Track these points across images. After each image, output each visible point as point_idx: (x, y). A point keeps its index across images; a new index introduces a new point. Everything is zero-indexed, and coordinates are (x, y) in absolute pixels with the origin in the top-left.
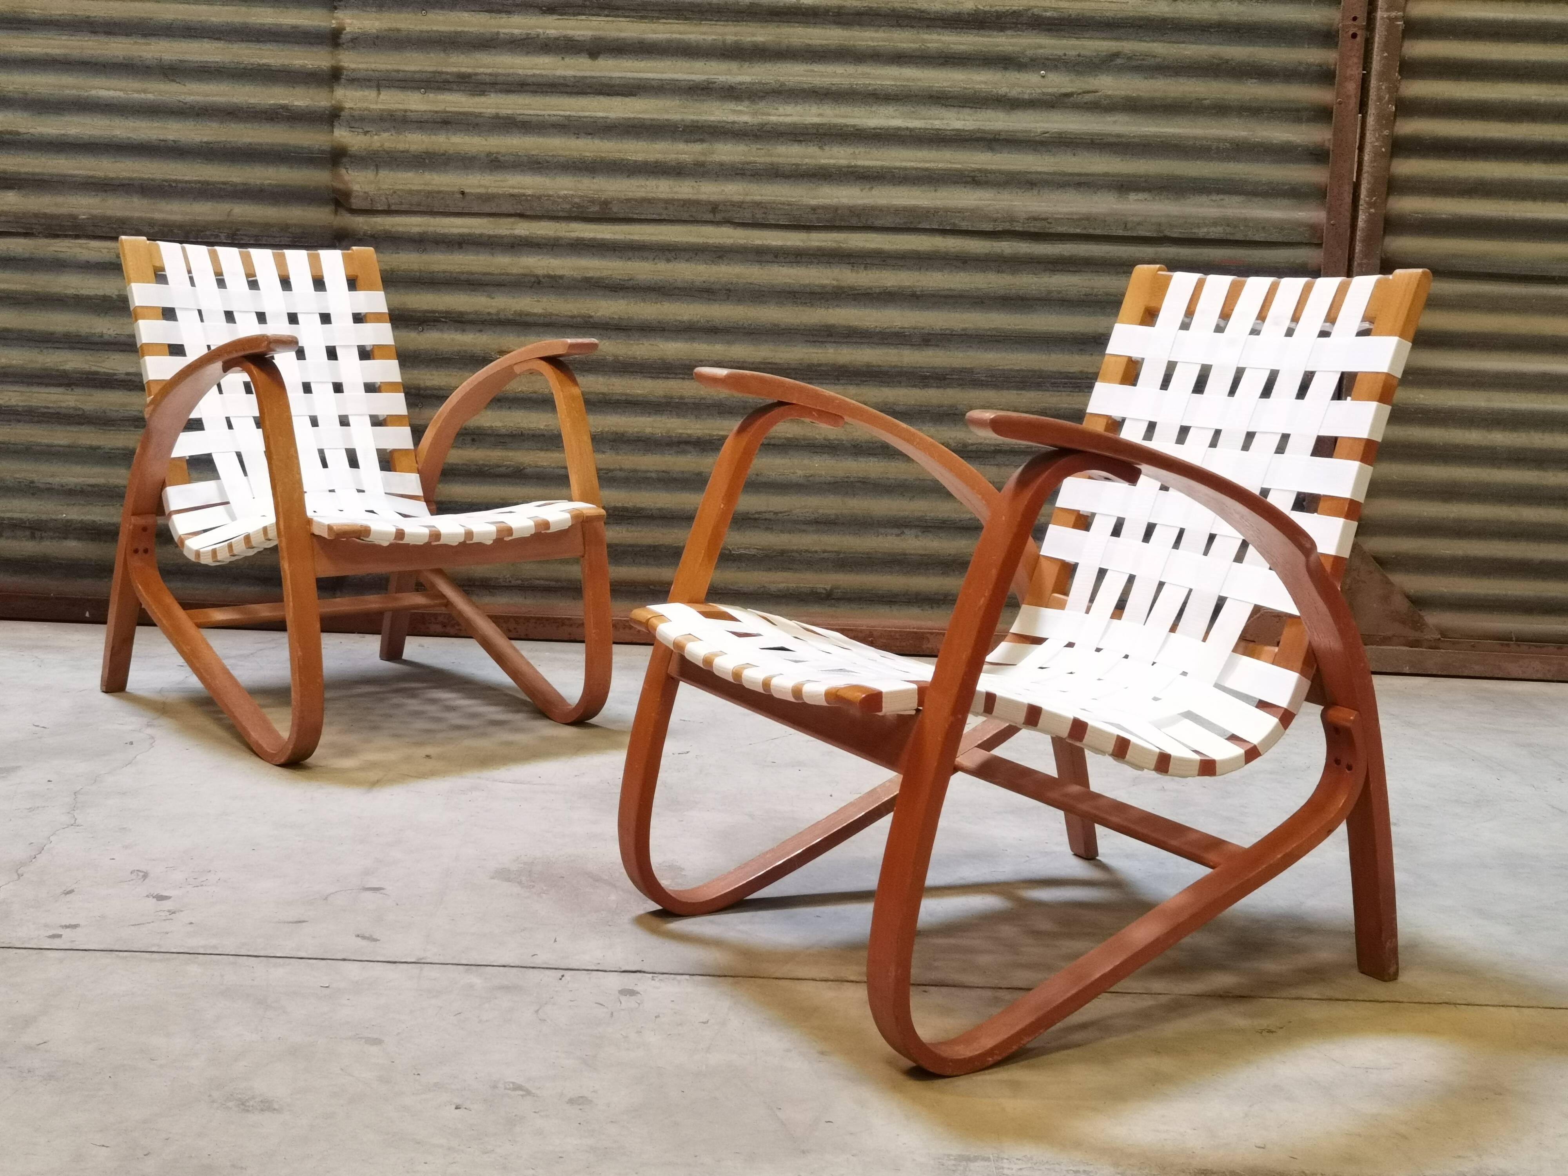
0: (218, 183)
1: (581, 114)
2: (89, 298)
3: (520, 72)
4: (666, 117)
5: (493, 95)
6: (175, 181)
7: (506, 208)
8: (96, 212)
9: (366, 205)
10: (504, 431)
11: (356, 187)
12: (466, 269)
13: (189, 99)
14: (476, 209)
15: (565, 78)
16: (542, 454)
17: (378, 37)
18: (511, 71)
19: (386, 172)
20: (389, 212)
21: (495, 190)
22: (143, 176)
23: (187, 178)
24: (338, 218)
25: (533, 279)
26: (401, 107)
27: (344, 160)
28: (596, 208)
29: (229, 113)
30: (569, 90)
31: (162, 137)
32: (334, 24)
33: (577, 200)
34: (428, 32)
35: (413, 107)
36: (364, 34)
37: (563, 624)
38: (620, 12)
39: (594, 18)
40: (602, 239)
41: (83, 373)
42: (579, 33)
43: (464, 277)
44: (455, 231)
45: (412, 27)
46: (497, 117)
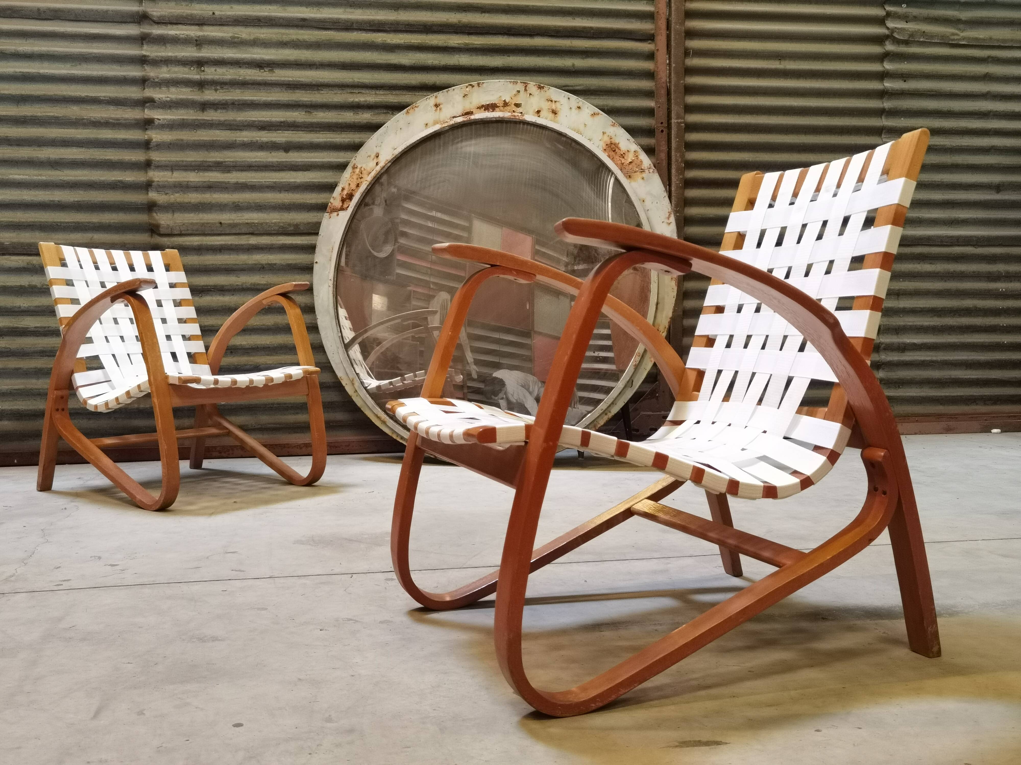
0: (85, 223)
1: (282, 180)
2: (11, 287)
3: (248, 160)
4: (326, 180)
5: (234, 172)
6: (61, 222)
7: (244, 230)
8: (15, 240)
9: (168, 231)
10: (248, 346)
11: (162, 222)
12: (224, 262)
13: (66, 178)
14: (228, 232)
15: (272, 162)
16: (268, 357)
17: (171, 144)
18: (244, 160)
19: (178, 214)
20: (181, 235)
21: (238, 221)
22: (40, 220)
23: (66, 221)
24: (153, 239)
25: (260, 266)
26: (185, 180)
27: (155, 208)
28: (292, 228)
29: (90, 186)
30: (274, 168)
31: (51, 199)
32: (146, 137)
33: (282, 225)
34: (198, 140)
35: (192, 180)
36: (163, 142)
37: (284, 447)
38: (299, 129)
39: (286, 132)
40: (296, 244)
41: (9, 328)
42: (279, 139)
43: (223, 267)
44: (218, 243)
45: (189, 138)
46: (237, 183)
